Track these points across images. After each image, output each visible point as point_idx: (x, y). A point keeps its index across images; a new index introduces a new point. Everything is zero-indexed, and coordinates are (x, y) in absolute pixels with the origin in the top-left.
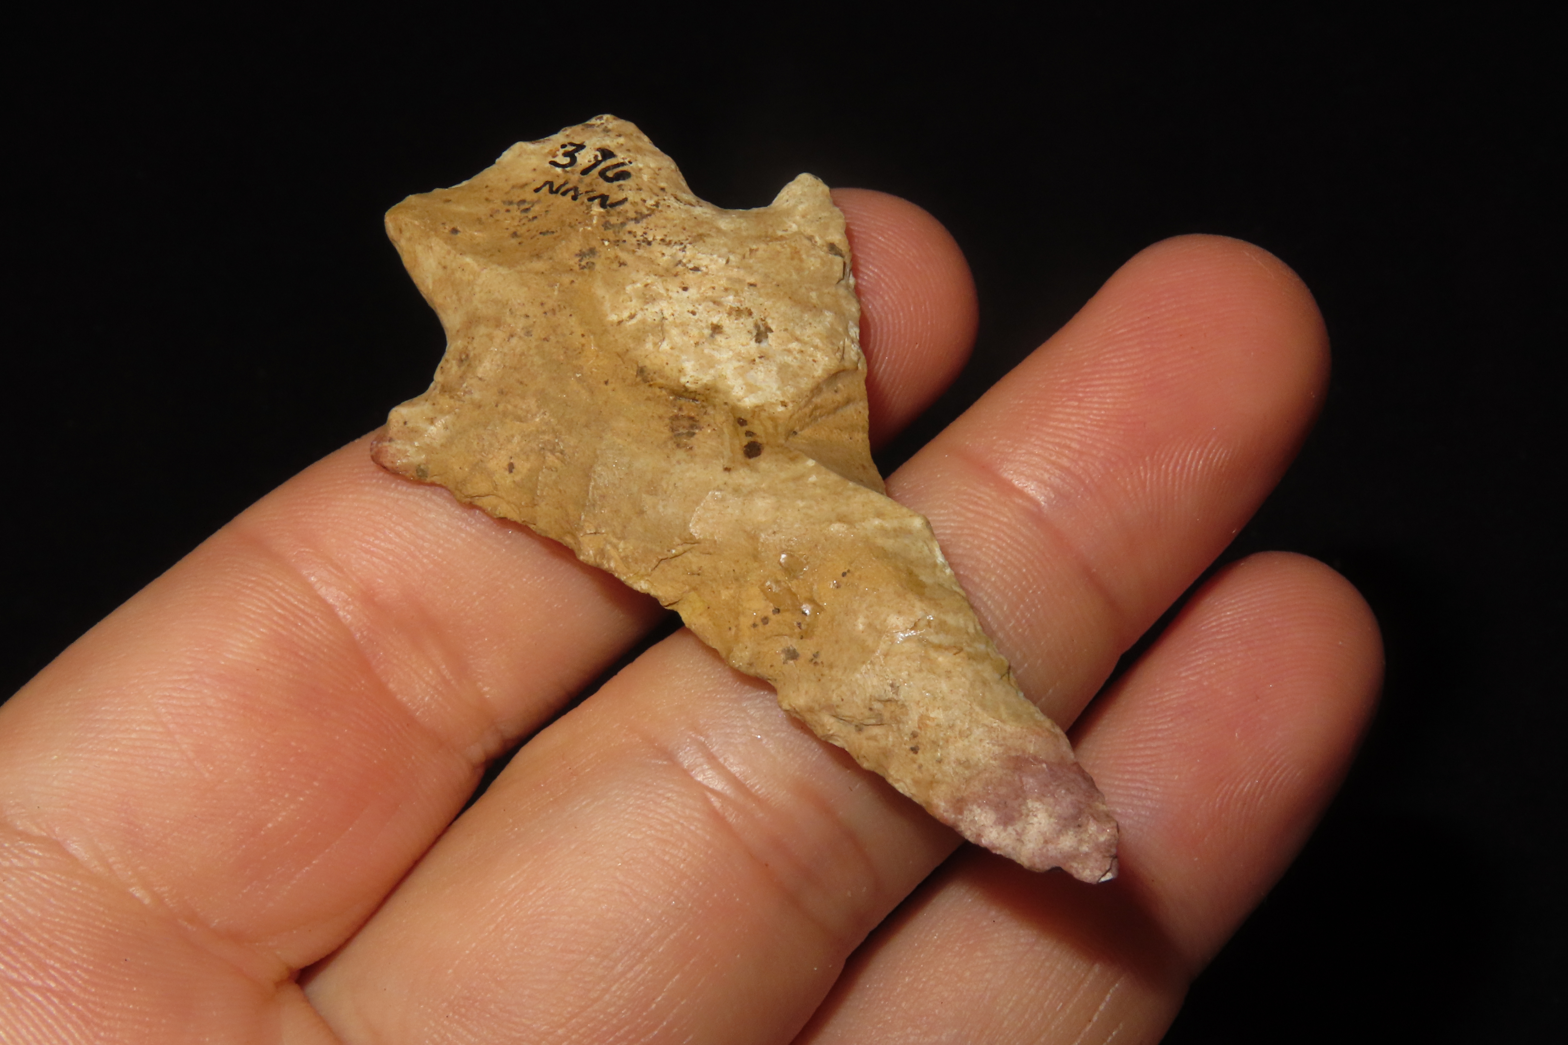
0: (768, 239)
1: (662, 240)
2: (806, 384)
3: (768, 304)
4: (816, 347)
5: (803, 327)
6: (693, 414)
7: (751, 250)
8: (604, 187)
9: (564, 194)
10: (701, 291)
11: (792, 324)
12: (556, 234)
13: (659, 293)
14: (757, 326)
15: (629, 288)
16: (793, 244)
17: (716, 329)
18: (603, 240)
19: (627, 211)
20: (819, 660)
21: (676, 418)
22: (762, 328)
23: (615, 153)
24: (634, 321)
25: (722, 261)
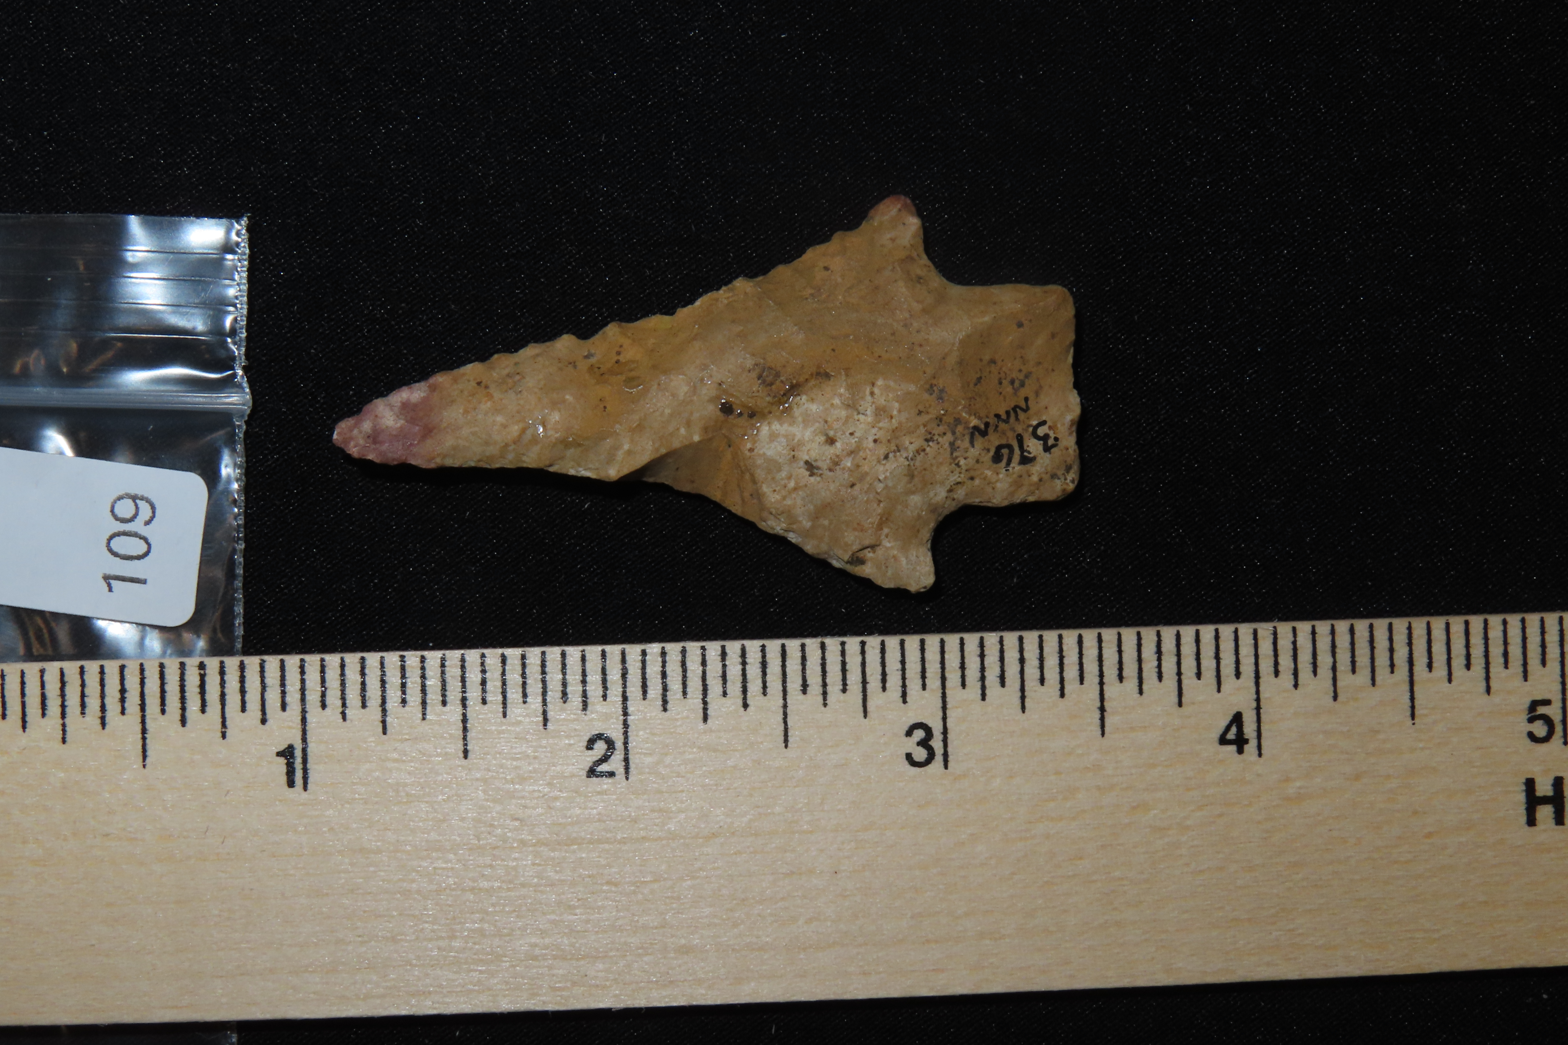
0: (884, 519)
1: (924, 450)
2: (760, 474)
3: (832, 487)
4: (784, 498)
5: (803, 499)
6: (773, 387)
7: (880, 501)
8: (994, 440)
9: (1008, 413)
10: (867, 450)
11: (808, 492)
12: (972, 385)
13: (879, 422)
14: (818, 468)
15: (897, 405)
16: (869, 531)
17: (831, 441)
18: (946, 411)
19: (962, 441)
20: (570, 366)
21: (777, 375)
22: (816, 471)
23: (1023, 466)
24: (868, 392)
25: (881, 477)
